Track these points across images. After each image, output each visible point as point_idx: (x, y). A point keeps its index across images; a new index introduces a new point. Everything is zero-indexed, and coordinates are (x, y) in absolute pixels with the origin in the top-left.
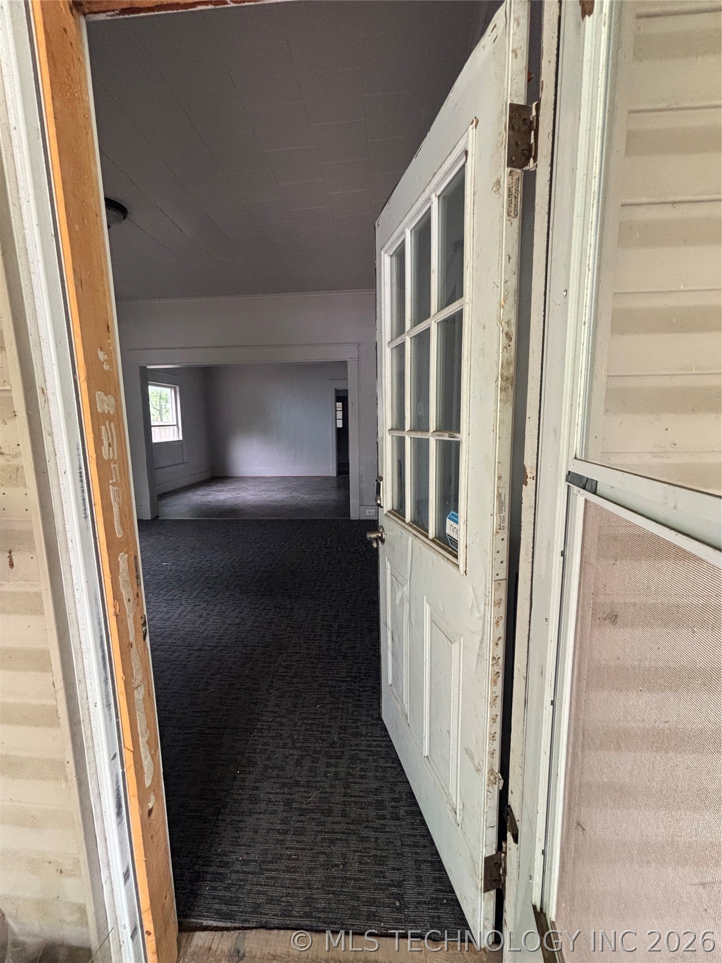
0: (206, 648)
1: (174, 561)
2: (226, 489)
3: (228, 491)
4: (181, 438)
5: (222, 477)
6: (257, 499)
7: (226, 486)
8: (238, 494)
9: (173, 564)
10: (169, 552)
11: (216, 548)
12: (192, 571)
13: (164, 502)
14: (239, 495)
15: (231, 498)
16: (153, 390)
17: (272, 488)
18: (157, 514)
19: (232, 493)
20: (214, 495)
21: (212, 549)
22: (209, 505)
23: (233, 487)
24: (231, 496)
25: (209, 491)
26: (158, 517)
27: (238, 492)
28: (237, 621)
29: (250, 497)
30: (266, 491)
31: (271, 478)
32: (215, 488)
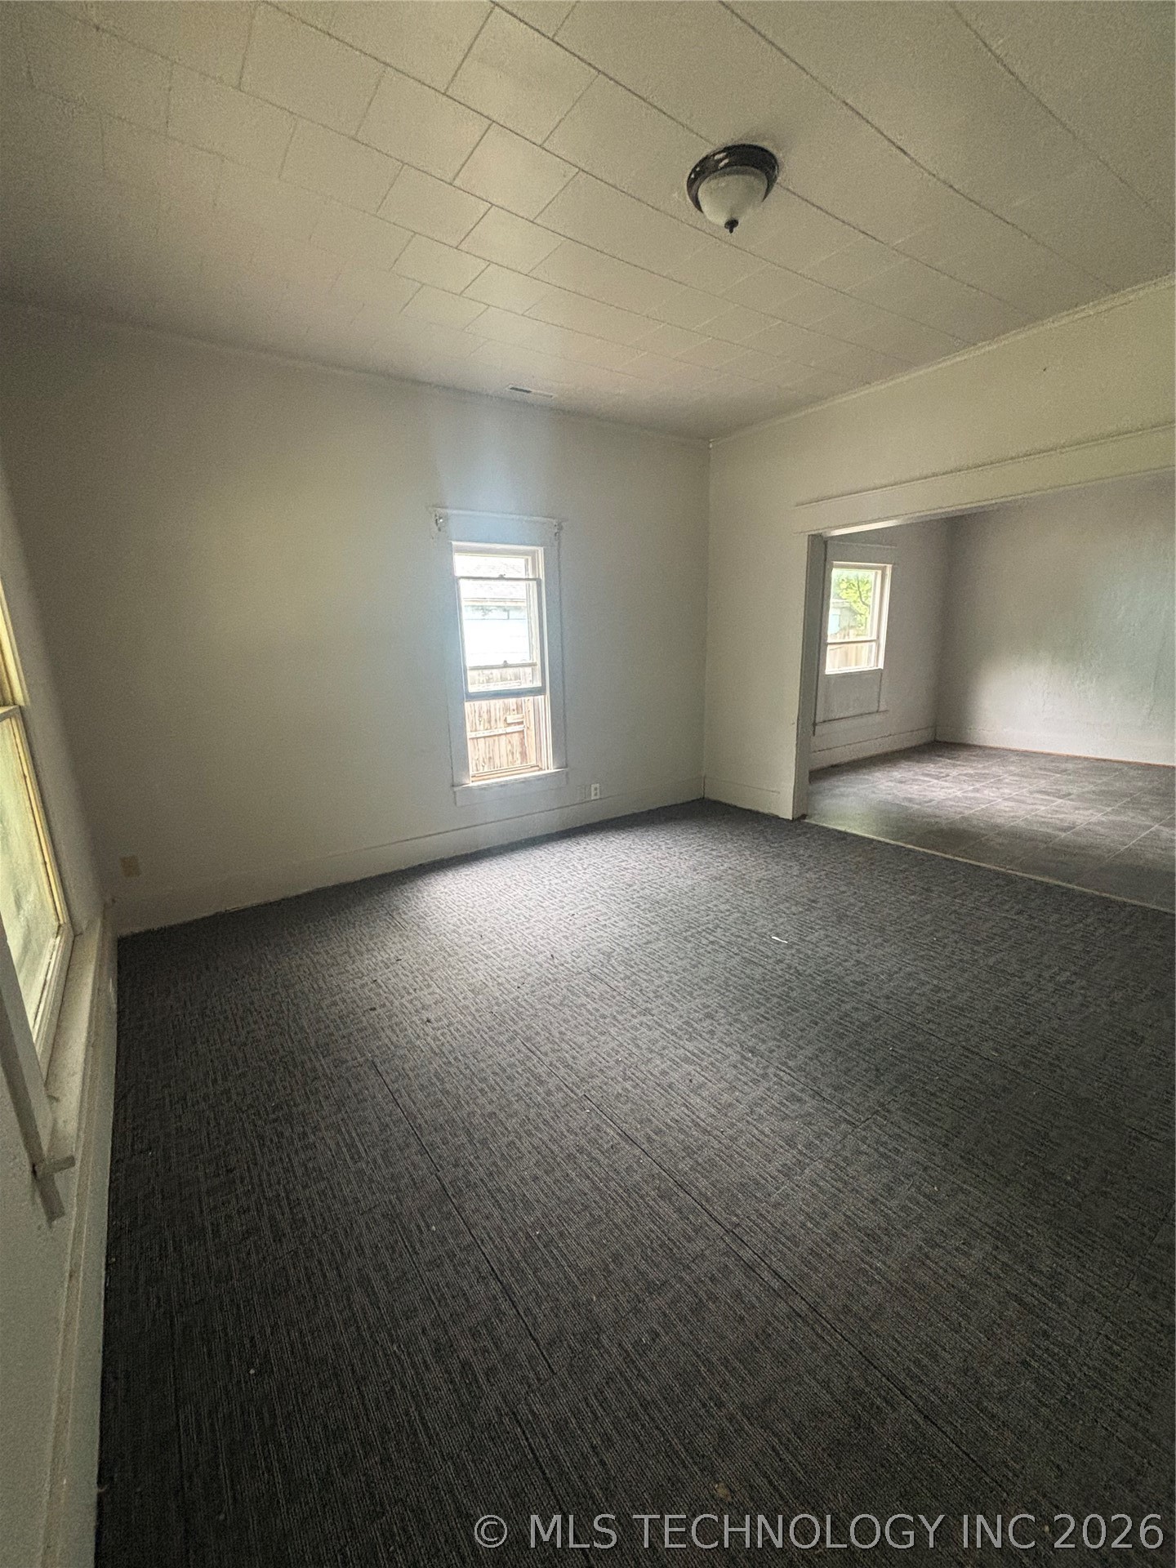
0: (766, 1275)
1: (795, 940)
2: (954, 772)
3: (956, 780)
4: (881, 666)
5: (952, 744)
6: (1021, 813)
7: (954, 766)
8: (977, 790)
9: (789, 947)
10: (794, 909)
11: (890, 929)
12: (819, 980)
13: (825, 784)
14: (978, 795)
15: (959, 800)
16: (840, 575)
17: (1065, 789)
18: (805, 812)
19: (965, 786)
20: (925, 786)
21: (882, 930)
22: (907, 808)
23: (971, 771)
24: (959, 794)
25: (916, 774)
26: (804, 816)
27: (978, 785)
28: (871, 1220)
29: (1005, 806)
30: (1048, 794)
31: (1069, 758)
32: (931, 768)
